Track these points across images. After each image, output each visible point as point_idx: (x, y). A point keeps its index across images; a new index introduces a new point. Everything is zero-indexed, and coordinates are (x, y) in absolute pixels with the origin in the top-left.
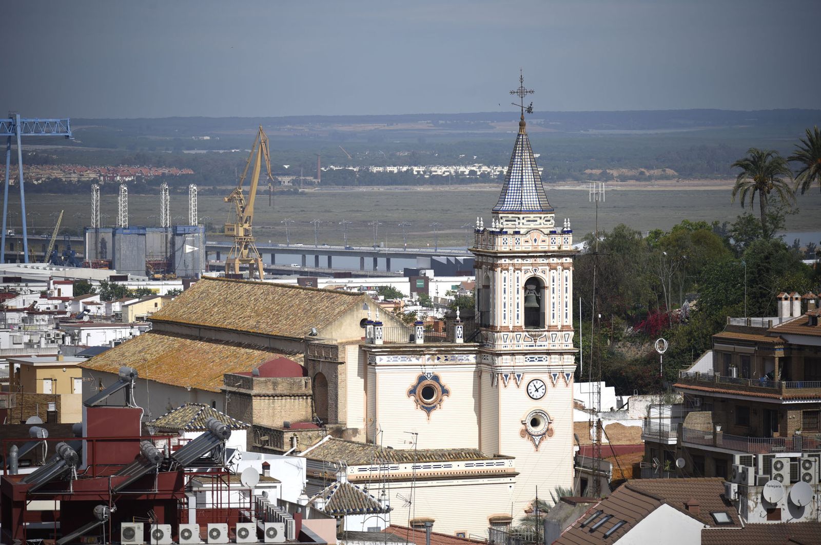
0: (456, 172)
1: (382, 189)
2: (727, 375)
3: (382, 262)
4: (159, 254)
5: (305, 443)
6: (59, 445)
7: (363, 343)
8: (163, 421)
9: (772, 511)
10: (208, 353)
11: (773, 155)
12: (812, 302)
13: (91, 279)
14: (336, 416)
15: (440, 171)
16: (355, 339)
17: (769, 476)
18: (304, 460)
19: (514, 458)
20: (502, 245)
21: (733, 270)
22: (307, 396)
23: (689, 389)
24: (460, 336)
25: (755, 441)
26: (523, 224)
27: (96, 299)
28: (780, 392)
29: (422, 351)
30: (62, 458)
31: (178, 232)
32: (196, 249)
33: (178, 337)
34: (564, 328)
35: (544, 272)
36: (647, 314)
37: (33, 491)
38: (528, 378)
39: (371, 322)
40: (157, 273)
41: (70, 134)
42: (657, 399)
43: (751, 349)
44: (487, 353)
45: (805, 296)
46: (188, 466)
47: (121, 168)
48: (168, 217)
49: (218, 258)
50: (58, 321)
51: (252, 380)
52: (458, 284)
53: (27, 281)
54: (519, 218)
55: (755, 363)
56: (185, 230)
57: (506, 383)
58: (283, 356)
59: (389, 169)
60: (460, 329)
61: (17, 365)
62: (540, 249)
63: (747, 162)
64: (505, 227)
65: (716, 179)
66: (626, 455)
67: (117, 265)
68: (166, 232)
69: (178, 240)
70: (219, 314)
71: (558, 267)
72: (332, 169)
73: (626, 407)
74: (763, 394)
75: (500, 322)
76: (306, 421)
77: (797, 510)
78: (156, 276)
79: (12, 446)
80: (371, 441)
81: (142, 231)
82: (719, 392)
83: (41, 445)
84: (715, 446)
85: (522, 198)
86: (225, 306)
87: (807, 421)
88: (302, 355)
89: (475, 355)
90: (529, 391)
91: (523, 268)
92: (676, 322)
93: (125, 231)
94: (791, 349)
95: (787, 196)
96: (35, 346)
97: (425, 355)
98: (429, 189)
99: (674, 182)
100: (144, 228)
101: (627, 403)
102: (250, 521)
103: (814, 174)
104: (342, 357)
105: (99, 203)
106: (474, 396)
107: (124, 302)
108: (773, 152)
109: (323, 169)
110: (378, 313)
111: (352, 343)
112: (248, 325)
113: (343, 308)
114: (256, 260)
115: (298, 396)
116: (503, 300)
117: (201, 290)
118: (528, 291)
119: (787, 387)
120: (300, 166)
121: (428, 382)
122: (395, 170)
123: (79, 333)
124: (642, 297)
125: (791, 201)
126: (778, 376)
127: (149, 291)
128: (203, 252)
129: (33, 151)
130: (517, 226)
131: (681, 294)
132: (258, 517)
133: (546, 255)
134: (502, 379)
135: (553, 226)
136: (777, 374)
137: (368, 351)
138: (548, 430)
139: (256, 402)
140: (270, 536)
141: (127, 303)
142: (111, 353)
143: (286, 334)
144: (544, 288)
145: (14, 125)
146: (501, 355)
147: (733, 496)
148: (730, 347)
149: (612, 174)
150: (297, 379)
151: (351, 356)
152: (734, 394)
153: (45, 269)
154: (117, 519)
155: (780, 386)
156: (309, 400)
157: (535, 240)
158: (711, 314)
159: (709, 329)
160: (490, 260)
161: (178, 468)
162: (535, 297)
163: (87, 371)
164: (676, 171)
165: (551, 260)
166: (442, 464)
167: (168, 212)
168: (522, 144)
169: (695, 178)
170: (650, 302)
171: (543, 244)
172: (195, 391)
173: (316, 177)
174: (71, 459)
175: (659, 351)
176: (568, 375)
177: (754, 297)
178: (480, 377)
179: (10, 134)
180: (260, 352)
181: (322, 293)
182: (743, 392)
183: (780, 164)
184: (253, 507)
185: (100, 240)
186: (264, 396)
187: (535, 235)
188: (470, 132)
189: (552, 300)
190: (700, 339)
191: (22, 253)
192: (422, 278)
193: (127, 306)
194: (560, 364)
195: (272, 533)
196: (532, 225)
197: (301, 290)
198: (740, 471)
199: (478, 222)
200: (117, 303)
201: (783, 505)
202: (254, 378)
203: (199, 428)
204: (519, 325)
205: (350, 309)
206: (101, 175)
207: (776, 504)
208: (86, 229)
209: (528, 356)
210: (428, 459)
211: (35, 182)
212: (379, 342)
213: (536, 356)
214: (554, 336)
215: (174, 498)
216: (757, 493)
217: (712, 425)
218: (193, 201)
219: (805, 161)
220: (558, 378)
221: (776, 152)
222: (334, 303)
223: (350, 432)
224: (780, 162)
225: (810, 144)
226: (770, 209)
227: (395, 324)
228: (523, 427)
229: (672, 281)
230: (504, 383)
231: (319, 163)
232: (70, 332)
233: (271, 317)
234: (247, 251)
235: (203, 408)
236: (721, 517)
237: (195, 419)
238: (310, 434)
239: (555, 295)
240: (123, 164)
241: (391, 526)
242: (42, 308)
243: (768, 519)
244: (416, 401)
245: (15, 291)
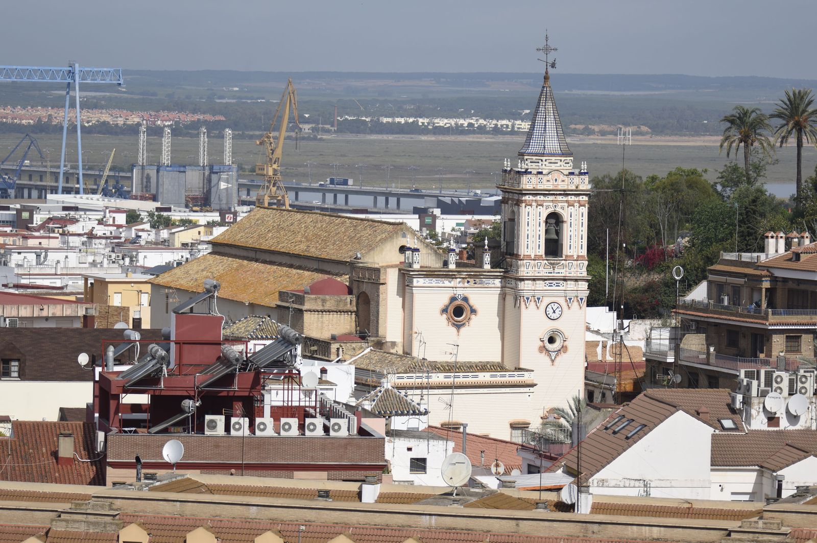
0: (456, 124)
1: (391, 137)
2: (720, 303)
3: (393, 201)
4: (198, 190)
5: (350, 353)
6: (151, 346)
7: (402, 267)
8: (228, 331)
9: (772, 419)
10: (263, 273)
11: (757, 111)
12: (796, 240)
13: (139, 210)
14: (377, 331)
15: (442, 122)
16: (394, 263)
17: (770, 389)
18: (353, 367)
19: (533, 371)
20: (527, 183)
21: (722, 212)
22: (352, 312)
23: (686, 314)
24: (487, 263)
25: (744, 361)
26: (545, 165)
27: (147, 226)
28: (766, 318)
29: (454, 275)
30: (153, 358)
31: (214, 171)
32: (230, 185)
33: (236, 258)
34: (579, 258)
35: (563, 208)
36: (646, 249)
37: (129, 386)
38: (546, 301)
39: (409, 249)
40: (195, 206)
41: (121, 82)
42: (657, 322)
43: (741, 281)
44: (511, 278)
45: (790, 235)
46: (265, 367)
47: (161, 113)
48: (206, 157)
49: (248, 194)
50: (114, 245)
51: (304, 297)
52: (464, 221)
53: (85, 210)
54: (542, 161)
55: (745, 293)
56: (220, 169)
57: (527, 305)
58: (330, 276)
59: (397, 120)
60: (487, 256)
61: (90, 281)
62: (560, 188)
63: (732, 118)
64: (529, 167)
65: (685, 135)
66: (628, 371)
67: (160, 198)
68: (204, 170)
69: (214, 177)
70: (273, 239)
71: (575, 204)
72: (346, 119)
73: (627, 330)
74: (752, 320)
75: (523, 251)
76: (350, 334)
77: (793, 418)
78: (195, 208)
79: (108, 346)
80: (407, 353)
81: (182, 169)
82: (712, 318)
83: (133, 346)
84: (708, 364)
85: (544, 143)
86: (278, 232)
87: (789, 344)
88: (348, 276)
89: (500, 280)
90: (547, 313)
91: (545, 204)
92: (671, 256)
93: (168, 168)
94: (777, 281)
95: (768, 148)
96: (99, 266)
97: (456, 278)
98: (432, 138)
99: (648, 137)
100: (184, 167)
101: (629, 326)
102: (315, 417)
103: (792, 130)
104: (384, 279)
105: (145, 144)
106: (498, 316)
107: (171, 230)
108: (757, 109)
109: (339, 118)
110: (416, 241)
111: (392, 266)
112: (299, 249)
113: (384, 236)
114: (283, 197)
115: (343, 312)
116: (527, 232)
117: (256, 217)
118: (548, 225)
119: (773, 314)
120: (319, 115)
121: (459, 302)
122: (402, 121)
123: (137, 255)
124: (641, 234)
125: (772, 153)
126: (764, 305)
127: (190, 222)
128: (236, 188)
129: (84, 97)
130: (540, 167)
131: (676, 231)
132: (322, 414)
133: (565, 193)
134: (524, 301)
135: (571, 168)
136: (763, 302)
137: (407, 274)
138: (563, 347)
139: (307, 317)
140: (335, 431)
141: (173, 231)
142: (174, 271)
143: (333, 258)
144: (563, 222)
145: (73, 73)
146: (523, 280)
147: (738, 405)
148: (722, 279)
149: (594, 130)
150: (343, 297)
151: (391, 279)
152: (726, 319)
153: (98, 200)
154: (201, 412)
155: (767, 314)
156: (353, 316)
157: (556, 180)
158: (701, 250)
159: (701, 263)
160: (516, 197)
161: (255, 369)
162: (554, 230)
163: (155, 287)
164: (650, 128)
165: (569, 198)
166: (470, 374)
167: (206, 153)
168: (546, 95)
169: (667, 134)
170: (648, 238)
171: (563, 183)
172: (252, 306)
173: (332, 126)
174: (163, 358)
175: (676, 277)
176: (582, 299)
177: (742, 236)
178: (504, 299)
179: (69, 80)
180: (310, 273)
181: (365, 222)
182: (734, 318)
183: (762, 120)
184: (318, 405)
185: (145, 175)
186: (314, 311)
187: (556, 175)
188: (467, 89)
189: (569, 233)
190: (692, 271)
191: (77, 186)
192: (430, 216)
193: (174, 233)
194: (575, 289)
195: (336, 427)
196: (553, 167)
197: (347, 220)
198: (745, 383)
199: (505, 163)
200: (165, 231)
201: (782, 414)
202: (305, 295)
203: (260, 337)
204: (540, 254)
205: (390, 237)
206: (144, 120)
207: (775, 413)
208: (133, 166)
209: (547, 282)
210: (457, 370)
211: (86, 125)
212: (416, 266)
213: (554, 282)
214: (570, 264)
215: (251, 395)
216: (759, 403)
217: (706, 346)
218: (228, 144)
219: (784, 119)
220: (573, 301)
221: (759, 110)
222: (376, 231)
223: (389, 344)
224: (763, 118)
225: (788, 103)
226: (753, 159)
227: (430, 251)
228: (541, 344)
229: (668, 220)
230: (526, 305)
231: (336, 113)
232: (130, 254)
233: (320, 242)
234: (275, 188)
235: (264, 320)
236: (728, 424)
237: (257, 329)
238: (354, 345)
239: (572, 229)
240: (163, 110)
241: (430, 427)
242: (100, 234)
243: (769, 426)
244: (448, 319)
245: (75, 219)
